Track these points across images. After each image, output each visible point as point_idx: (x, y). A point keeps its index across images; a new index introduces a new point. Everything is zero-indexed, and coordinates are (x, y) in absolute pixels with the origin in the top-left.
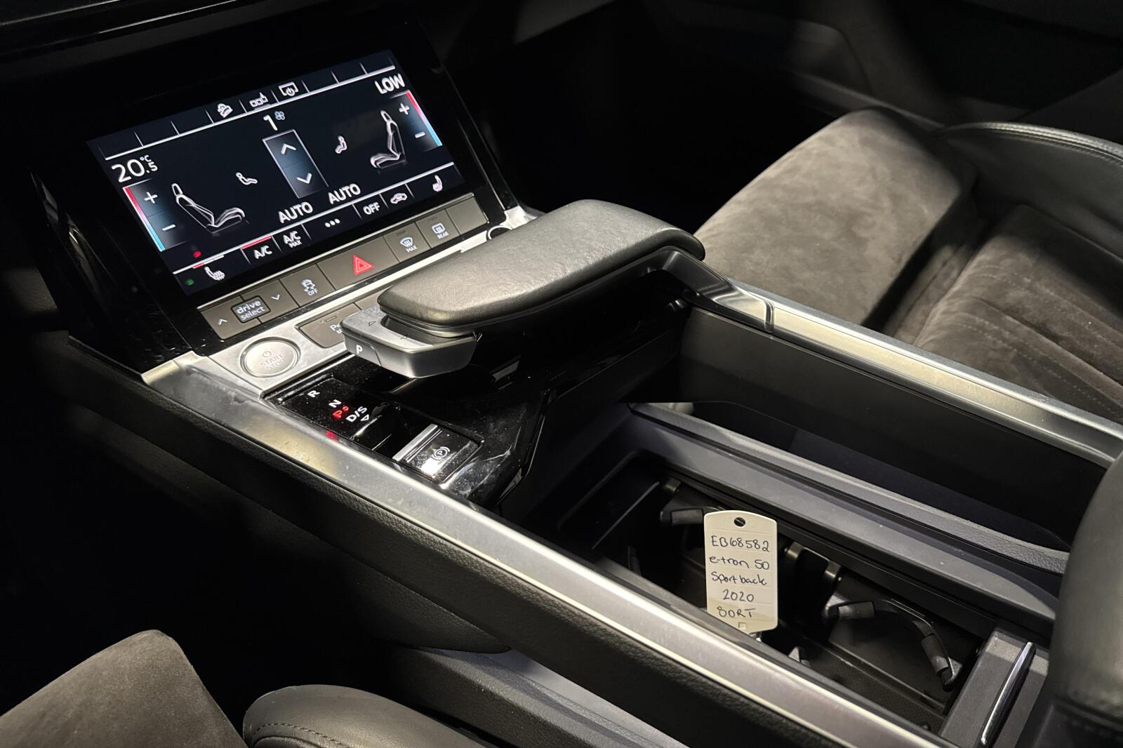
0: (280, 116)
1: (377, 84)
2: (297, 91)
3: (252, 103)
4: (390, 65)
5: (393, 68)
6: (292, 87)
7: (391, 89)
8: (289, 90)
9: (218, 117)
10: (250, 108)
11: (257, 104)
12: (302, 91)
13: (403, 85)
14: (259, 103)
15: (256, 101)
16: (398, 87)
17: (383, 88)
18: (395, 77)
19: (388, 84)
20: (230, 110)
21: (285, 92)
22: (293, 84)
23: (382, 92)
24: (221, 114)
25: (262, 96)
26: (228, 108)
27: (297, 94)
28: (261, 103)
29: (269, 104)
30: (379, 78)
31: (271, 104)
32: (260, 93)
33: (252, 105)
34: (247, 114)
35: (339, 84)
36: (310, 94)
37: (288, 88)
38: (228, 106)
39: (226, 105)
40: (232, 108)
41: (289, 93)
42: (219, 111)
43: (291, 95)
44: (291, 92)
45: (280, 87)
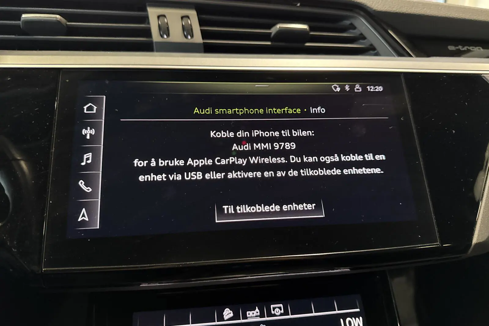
1: (342, 320)
2: (282, 311)
3: (250, 314)
4: (358, 309)
5: (358, 310)
6: (280, 308)
8: (277, 309)
9: (221, 318)
10: (245, 317)
11: (251, 315)
12: (286, 313)
13: (361, 325)
14: (253, 315)
15: (251, 313)
17: (345, 325)
18: (357, 319)
19: (350, 323)
20: (232, 315)
21: (274, 310)
22: (281, 305)
24: (224, 316)
25: (257, 310)
26: (231, 313)
27: (281, 315)
28: (254, 315)
29: (259, 317)
30: (345, 316)
31: (260, 318)
32: (257, 307)
33: (248, 315)
34: (242, 321)
35: (314, 314)
36: (290, 316)
37: (277, 308)
38: (231, 311)
39: (230, 310)
40: (233, 313)
41: (276, 312)
42: (224, 313)
43: (277, 314)
44: (278, 312)
45: (272, 306)
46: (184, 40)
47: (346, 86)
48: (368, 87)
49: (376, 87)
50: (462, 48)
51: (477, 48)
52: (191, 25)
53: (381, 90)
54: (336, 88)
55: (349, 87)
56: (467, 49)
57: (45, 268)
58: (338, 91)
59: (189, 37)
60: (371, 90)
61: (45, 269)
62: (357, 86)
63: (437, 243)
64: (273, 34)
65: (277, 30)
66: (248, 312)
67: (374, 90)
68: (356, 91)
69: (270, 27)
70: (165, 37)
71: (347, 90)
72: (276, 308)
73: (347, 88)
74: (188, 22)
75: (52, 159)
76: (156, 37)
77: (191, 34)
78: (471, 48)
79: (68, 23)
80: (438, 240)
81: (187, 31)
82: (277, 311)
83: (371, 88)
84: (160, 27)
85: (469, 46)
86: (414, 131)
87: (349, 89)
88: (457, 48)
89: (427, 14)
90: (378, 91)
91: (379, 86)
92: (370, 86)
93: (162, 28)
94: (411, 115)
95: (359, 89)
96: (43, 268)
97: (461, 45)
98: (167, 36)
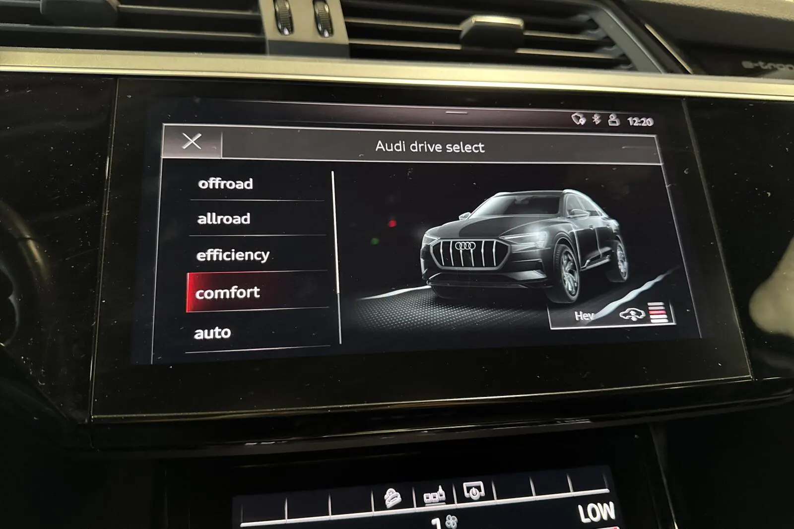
0: (452, 521)
1: (580, 507)
2: (483, 493)
3: (428, 497)
4: (605, 488)
5: (606, 491)
6: (479, 488)
7: (597, 519)
8: (474, 490)
9: (381, 505)
10: (421, 503)
11: (431, 499)
12: (489, 496)
13: (613, 516)
14: (434, 500)
15: (431, 495)
16: (605, 518)
17: (586, 516)
18: (605, 505)
19: (594, 513)
20: (399, 499)
21: (468, 492)
22: (481, 484)
23: (584, 520)
24: (387, 502)
25: (441, 490)
26: (397, 497)
27: (481, 499)
28: (437, 499)
29: (444, 503)
30: (585, 501)
31: (447, 504)
32: (440, 487)
33: (426, 500)
34: (416, 509)
35: (535, 498)
36: (496, 502)
37: (473, 488)
38: (398, 494)
39: (396, 491)
40: (401, 497)
41: (473, 495)
42: (386, 497)
43: (474, 498)
44: (475, 494)
45: (465, 485)
46: (318, 39)
47: (595, 116)
48: (630, 119)
49: (642, 120)
50: (764, 65)
51: (788, 66)
52: (329, 14)
53: (650, 125)
54: (578, 118)
55: (600, 118)
56: (772, 67)
57: (96, 415)
58: (582, 123)
59: (326, 34)
60: (635, 125)
61: (96, 417)
62: (613, 117)
63: (749, 376)
64: (463, 34)
65: (471, 25)
66: (425, 495)
67: (640, 125)
68: (610, 125)
69: (459, 20)
70: (286, 32)
71: (597, 123)
72: (471, 488)
73: (597, 119)
74: (325, 10)
75: (106, 228)
76: (270, 31)
77: (330, 29)
78: (777, 66)
79: (121, 6)
80: (750, 371)
81: (323, 23)
82: (474, 492)
83: (634, 121)
84: (277, 16)
85: (775, 62)
86: (706, 191)
87: (599, 122)
88: (756, 65)
89: (712, 8)
90: (645, 125)
91: (647, 118)
92: (633, 117)
93: (281, 18)
94: (700, 166)
95: (614, 122)
96: (92, 414)
97: (763, 61)
98: (289, 31)
